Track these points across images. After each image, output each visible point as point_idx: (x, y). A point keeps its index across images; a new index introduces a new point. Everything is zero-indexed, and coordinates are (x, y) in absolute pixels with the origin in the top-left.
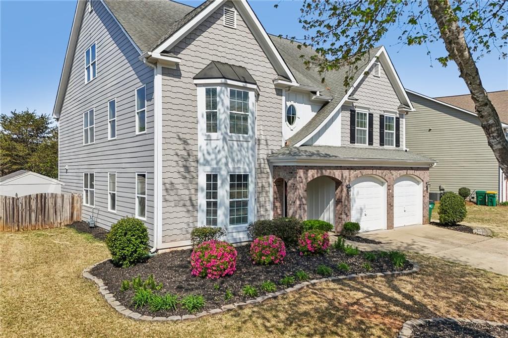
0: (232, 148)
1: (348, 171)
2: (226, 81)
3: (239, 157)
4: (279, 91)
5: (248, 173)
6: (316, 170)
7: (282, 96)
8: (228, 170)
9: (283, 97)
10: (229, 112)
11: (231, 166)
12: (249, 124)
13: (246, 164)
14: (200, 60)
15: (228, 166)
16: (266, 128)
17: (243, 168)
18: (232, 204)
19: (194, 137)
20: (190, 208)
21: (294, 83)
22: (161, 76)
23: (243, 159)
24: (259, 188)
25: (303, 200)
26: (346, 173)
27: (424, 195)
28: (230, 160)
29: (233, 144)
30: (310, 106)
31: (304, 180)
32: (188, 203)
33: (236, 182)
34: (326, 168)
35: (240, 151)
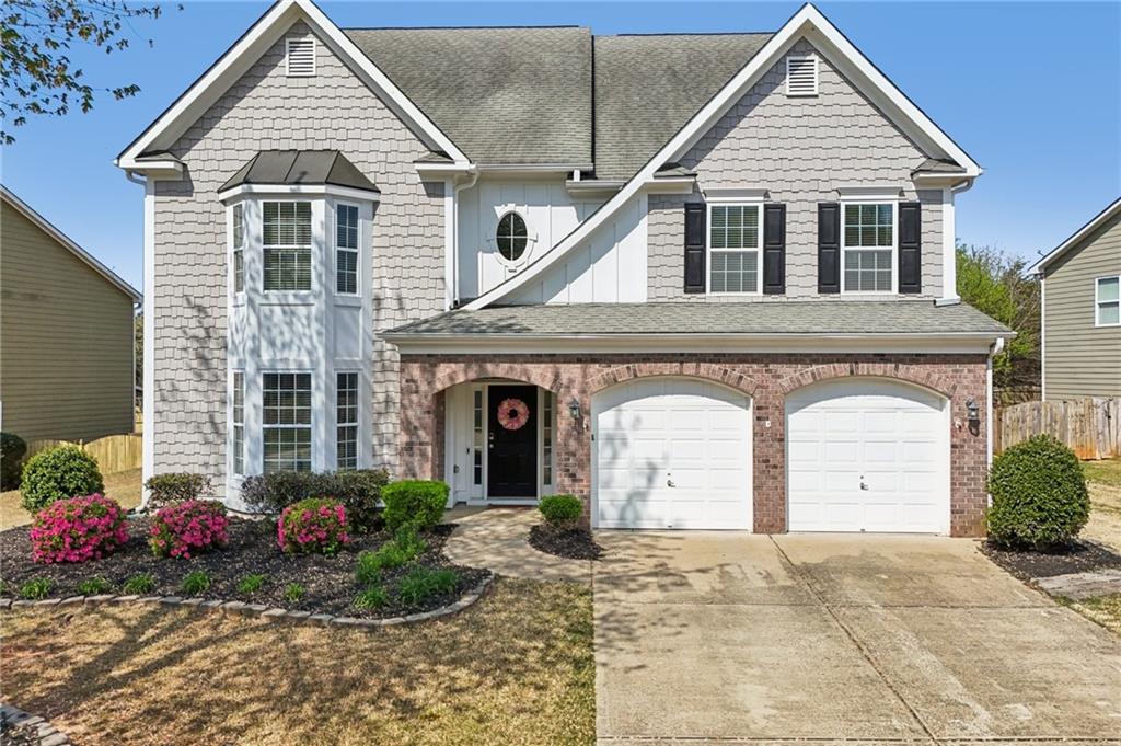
0: (269, 318)
1: (579, 365)
2: (250, 188)
3: (287, 337)
4: (434, 187)
5: (308, 372)
6: (463, 365)
7: (443, 196)
8: (257, 364)
9: (446, 199)
10: (261, 247)
11: (266, 357)
12: (312, 269)
13: (303, 352)
14: (233, 154)
15: (259, 356)
16: (397, 272)
17: (295, 361)
18: (268, 434)
19: (220, 302)
20: (211, 437)
21: (462, 164)
22: (153, 197)
23: (297, 341)
24: (379, 403)
25: (421, 433)
26: (571, 371)
27: (957, 441)
28: (264, 344)
29: (272, 311)
30: (573, 208)
31: (424, 387)
32: (207, 428)
33: (279, 390)
34: (497, 360)
35: (290, 324)
